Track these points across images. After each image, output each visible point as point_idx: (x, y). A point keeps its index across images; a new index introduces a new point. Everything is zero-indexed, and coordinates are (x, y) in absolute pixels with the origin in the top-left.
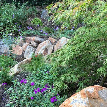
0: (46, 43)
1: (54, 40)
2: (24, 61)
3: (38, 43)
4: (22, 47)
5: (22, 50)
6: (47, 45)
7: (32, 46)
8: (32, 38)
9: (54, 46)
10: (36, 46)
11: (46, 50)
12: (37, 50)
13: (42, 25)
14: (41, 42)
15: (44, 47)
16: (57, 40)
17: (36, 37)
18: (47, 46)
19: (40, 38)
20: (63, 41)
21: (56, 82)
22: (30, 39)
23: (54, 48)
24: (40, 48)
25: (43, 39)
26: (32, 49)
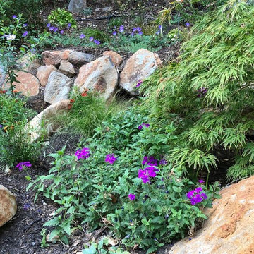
0: (99, 63)
1: (118, 58)
2: (55, 107)
3: (78, 64)
4: (35, 75)
5: (37, 82)
6: (103, 68)
7: (62, 71)
8: (60, 53)
9: (120, 72)
10: (74, 72)
11: (102, 82)
12: (79, 82)
13: (76, 27)
14: (85, 63)
15: (95, 74)
16: (126, 56)
17: (71, 51)
18: (103, 73)
19: (81, 53)
20: (143, 59)
21: (176, 150)
22: (56, 56)
23: (119, 78)
24: (85, 77)
25: (89, 56)
26: (64, 79)
